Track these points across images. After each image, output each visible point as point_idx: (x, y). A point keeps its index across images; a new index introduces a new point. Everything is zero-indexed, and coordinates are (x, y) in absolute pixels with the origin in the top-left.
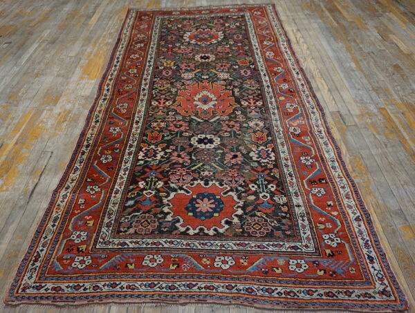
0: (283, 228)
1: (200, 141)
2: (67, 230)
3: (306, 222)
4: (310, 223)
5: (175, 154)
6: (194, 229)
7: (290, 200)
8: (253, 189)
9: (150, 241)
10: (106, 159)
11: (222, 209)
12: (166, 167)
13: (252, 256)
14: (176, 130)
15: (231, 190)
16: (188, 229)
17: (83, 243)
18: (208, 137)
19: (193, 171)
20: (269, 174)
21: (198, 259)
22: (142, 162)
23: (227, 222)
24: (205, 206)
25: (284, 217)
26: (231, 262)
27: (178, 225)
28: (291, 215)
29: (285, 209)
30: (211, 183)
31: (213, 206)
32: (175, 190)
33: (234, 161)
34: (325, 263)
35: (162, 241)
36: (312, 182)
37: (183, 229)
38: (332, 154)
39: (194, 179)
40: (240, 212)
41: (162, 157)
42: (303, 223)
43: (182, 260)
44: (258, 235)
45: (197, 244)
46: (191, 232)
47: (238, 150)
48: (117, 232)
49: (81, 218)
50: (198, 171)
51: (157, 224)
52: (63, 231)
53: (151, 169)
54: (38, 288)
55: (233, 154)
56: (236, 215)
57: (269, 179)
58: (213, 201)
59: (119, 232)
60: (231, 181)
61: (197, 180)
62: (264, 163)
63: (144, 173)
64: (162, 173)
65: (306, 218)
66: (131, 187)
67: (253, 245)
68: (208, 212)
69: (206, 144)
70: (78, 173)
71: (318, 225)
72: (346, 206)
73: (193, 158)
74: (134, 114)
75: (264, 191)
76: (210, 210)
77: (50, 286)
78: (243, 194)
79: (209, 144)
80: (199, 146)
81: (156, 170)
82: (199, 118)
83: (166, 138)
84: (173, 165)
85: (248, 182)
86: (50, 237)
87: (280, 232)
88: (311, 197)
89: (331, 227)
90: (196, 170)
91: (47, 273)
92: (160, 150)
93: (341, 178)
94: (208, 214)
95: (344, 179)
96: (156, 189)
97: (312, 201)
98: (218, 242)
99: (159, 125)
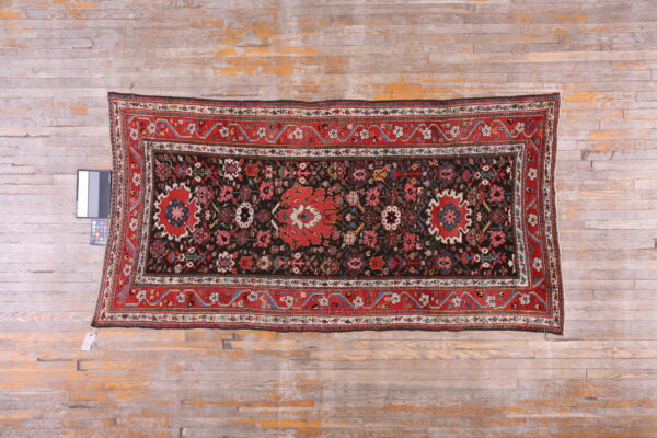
0: (155, 266)
1: (245, 211)
2: (156, 118)
3: (156, 282)
4: (156, 285)
5: (231, 189)
7: (177, 275)
9: (151, 176)
10: (225, 132)
11: (173, 225)
12: (216, 182)
13: (137, 242)
14: (261, 189)
15: (190, 234)
17: (148, 132)
18: (251, 218)
19: (211, 205)
20: (202, 264)
21: (137, 209)
22: (221, 162)
23: (162, 229)
24: (177, 213)
25: (163, 268)
26: (133, 229)
27: (162, 194)
28: (163, 273)
29: (170, 271)
30: (198, 218)
31: (177, 219)
32: (192, 190)
33: (219, 237)
34: (127, 287)
35: (151, 185)
36: (191, 295)
37: (159, 198)
39: (202, 205)
40: (170, 238)
41: (227, 179)
42: (157, 280)
43: (136, 198)
44: (151, 248)
45: (148, 207)
46: (156, 204)
47: (231, 243)
48: (157, 154)
49: (166, 126)
50: (210, 208)
51: (164, 180)
52: (156, 115)
53: (213, 171)
54: (117, 112)
55: (228, 237)
56: (168, 235)
57: (199, 264)
58: (181, 219)
60: (199, 234)
61: (202, 207)
62: (215, 262)
63: (209, 166)
64: (210, 180)
65: (160, 283)
66: (196, 157)
67: (145, 244)
68: (172, 215)
69: (241, 215)
70: (209, 112)
71: (154, 290)
73: (225, 205)
74: (286, 147)
75: (186, 257)
76: (173, 217)
77: (118, 118)
78: (185, 242)
79: (240, 218)
80: (239, 209)
81: (213, 175)
82: (278, 210)
83: (250, 181)
84: (217, 188)
85: (197, 247)
86: (151, 108)
87: (152, 264)
88: (177, 291)
89: (151, 298)
90: (212, 207)
91: (126, 113)
92: (235, 176)
94: (170, 215)
96: (194, 176)
97: (174, 291)
98: (148, 221)
99: (269, 172)
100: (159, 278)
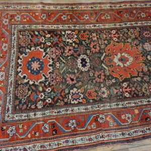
0: (21, 105)
1: (83, 60)
2: (21, 13)
3: (23, 118)
4: (23, 120)
5: (71, 48)
6: (21, 62)
7: (40, 110)
8: (47, 90)
9: (15, 44)
10: (64, 17)
11: (33, 74)
12: (61, 45)
13: (5, 88)
14: (91, 46)
15: (46, 78)
16: (21, 59)
17: (15, 20)
18: (88, 64)
19: (59, 58)
21: (5, 65)
23: (24, 77)
24: (35, 66)
25: (27, 106)
27: (24, 55)
29: (33, 107)
30: (51, 67)
31: (35, 70)
32: (45, 51)
33: (68, 79)
35: (15, 49)
36: (53, 125)
37: (21, 57)
38: (80, 143)
39: (53, 59)
40: (31, 83)
42: (24, 116)
43: (5, 58)
44: (16, 92)
45: (13, 63)
46: (19, 61)
49: (27, 16)
51: (24, 46)
52: (21, 11)
53: (59, 38)
55: (75, 78)
56: (29, 81)
57: (55, 99)
58: (38, 69)
59: (20, 32)
60: (53, 78)
61: (53, 60)
62: (68, 97)
63: (56, 35)
64: (57, 43)
65: (26, 118)
66: (46, 32)
67: (11, 89)
68: (31, 67)
69: (81, 63)
71: (22, 125)
72: (35, 144)
73: (69, 57)
74: (102, 23)
75: (45, 95)
76: (32, 69)
78: (43, 84)
79: (81, 65)
80: (79, 59)
81: (59, 41)
82: (104, 57)
84: (62, 48)
85: (52, 87)
87: (18, 103)
88: (42, 123)
89: (20, 132)
90: (60, 59)
92: (74, 40)
93: (58, 146)
94: (30, 67)
95: (57, 147)
96: (45, 43)
97: (39, 123)
98: (13, 73)
99: (94, 37)
100: (24, 114)
